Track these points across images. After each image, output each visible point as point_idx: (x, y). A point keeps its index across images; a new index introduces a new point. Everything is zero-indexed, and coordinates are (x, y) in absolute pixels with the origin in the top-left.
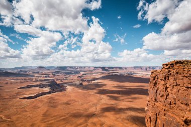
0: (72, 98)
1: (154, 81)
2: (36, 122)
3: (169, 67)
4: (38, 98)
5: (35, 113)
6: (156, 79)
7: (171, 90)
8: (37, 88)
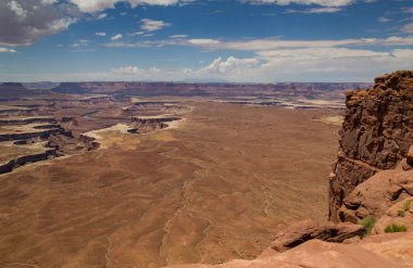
0: (113, 169)
1: (355, 115)
2: (23, 233)
3: (389, 85)
4: (15, 171)
5: (18, 210)
6: (358, 111)
7: (390, 133)
8: (10, 144)
